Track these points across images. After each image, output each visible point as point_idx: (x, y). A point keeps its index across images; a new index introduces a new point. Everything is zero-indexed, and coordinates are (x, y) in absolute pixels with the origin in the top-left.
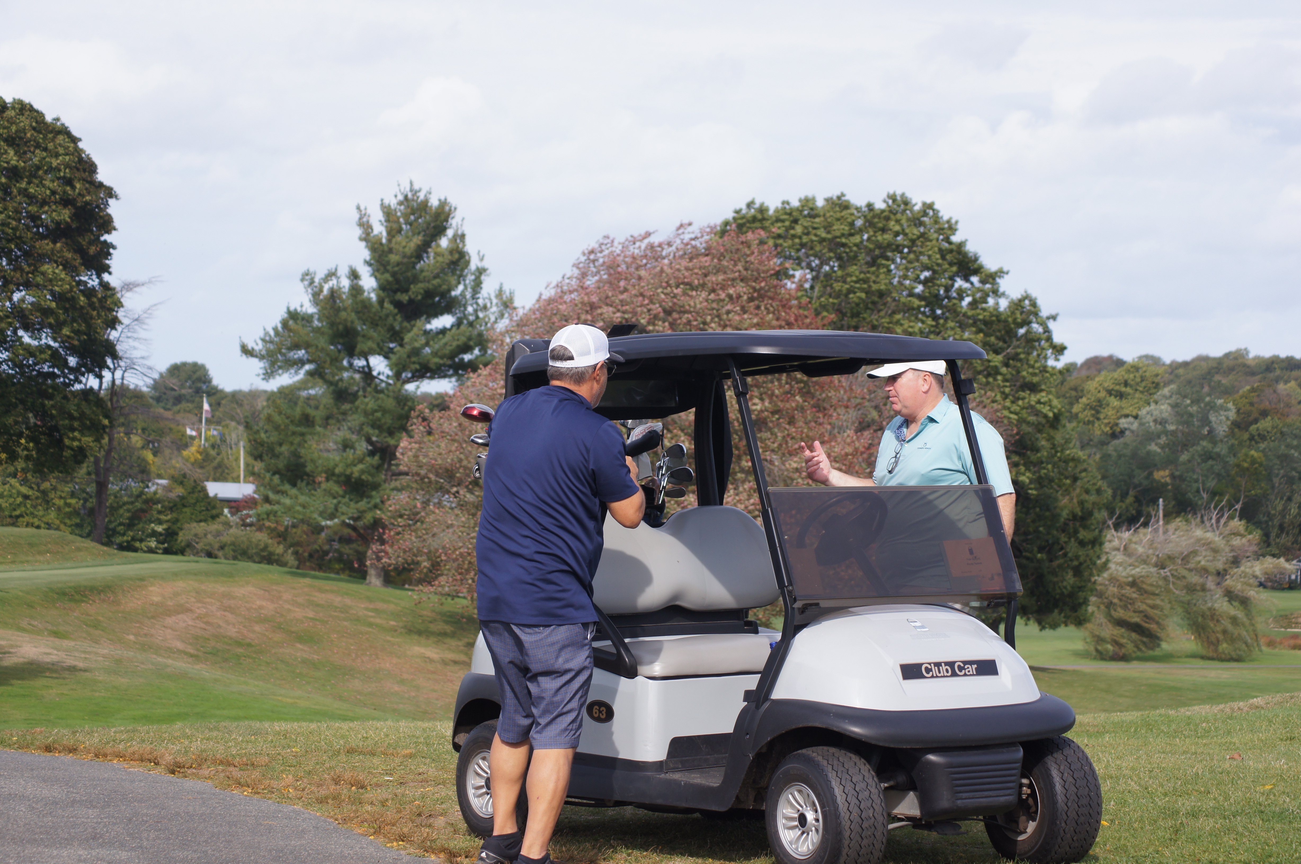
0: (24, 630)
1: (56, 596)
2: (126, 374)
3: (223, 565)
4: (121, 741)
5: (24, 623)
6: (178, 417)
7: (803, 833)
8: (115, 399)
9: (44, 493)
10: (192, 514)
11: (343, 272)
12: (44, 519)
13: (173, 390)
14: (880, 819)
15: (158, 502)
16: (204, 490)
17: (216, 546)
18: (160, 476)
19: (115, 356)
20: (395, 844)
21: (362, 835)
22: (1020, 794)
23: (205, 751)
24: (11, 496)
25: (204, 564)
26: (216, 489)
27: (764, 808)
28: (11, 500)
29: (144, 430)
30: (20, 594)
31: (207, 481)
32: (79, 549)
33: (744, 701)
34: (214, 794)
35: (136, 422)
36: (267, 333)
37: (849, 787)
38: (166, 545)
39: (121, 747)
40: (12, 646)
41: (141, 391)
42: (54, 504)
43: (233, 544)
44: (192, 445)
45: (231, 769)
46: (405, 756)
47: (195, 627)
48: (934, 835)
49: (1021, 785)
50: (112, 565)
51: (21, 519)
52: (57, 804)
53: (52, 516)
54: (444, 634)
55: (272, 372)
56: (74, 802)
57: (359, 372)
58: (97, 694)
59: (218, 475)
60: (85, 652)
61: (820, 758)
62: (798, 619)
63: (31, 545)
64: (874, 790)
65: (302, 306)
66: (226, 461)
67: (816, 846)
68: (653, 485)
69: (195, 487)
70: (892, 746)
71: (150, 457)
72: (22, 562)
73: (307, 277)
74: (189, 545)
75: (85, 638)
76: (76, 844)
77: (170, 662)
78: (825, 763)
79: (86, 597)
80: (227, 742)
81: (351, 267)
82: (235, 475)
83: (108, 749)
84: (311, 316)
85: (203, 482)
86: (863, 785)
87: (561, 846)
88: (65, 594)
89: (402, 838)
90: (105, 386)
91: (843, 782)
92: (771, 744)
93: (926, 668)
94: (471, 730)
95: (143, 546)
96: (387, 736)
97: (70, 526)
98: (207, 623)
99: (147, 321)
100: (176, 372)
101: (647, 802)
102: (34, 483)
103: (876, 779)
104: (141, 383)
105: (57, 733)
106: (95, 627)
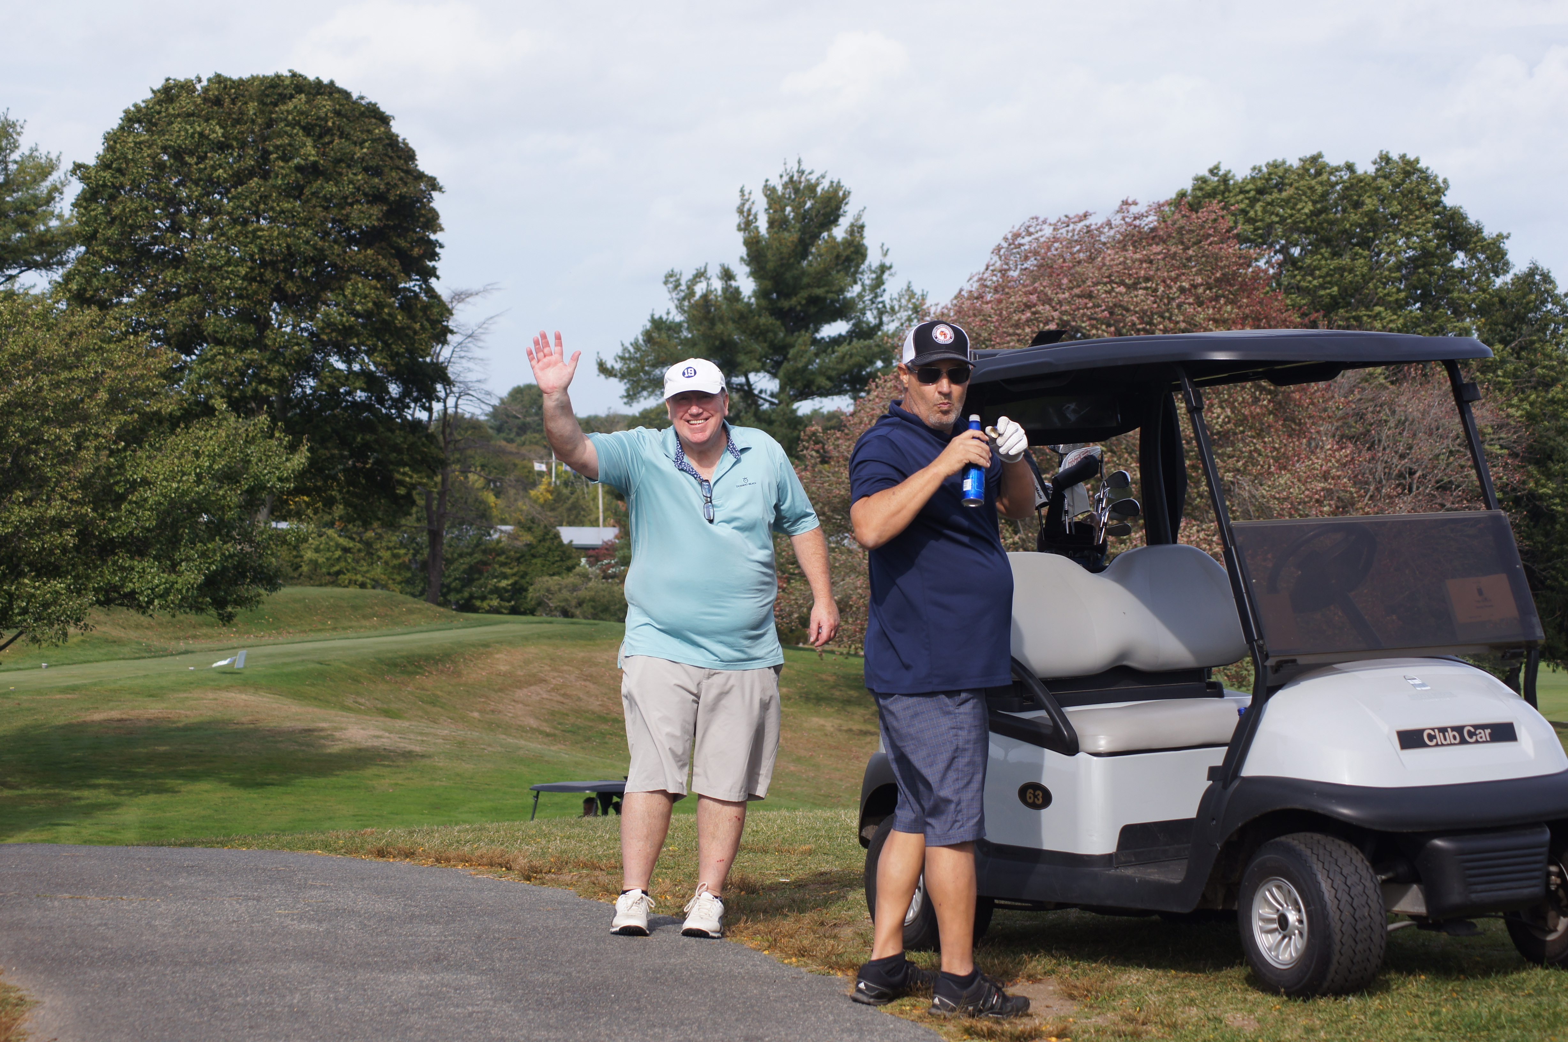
0: (349, 709)
1: (385, 668)
2: (460, 402)
3: (581, 625)
4: (467, 842)
5: (349, 701)
6: (524, 450)
7: (1284, 937)
8: (448, 431)
9: (368, 544)
10: (543, 566)
11: (714, 271)
12: (368, 575)
13: (517, 418)
14: (1377, 918)
15: (502, 552)
16: (557, 536)
17: (574, 603)
18: (504, 522)
19: (447, 382)
20: (794, 959)
21: (754, 949)
22: (1548, 883)
23: (565, 852)
24: (328, 550)
25: (560, 625)
26: (570, 535)
27: (1236, 908)
28: (329, 554)
29: (483, 466)
30: (344, 666)
31: (561, 525)
32: (410, 612)
33: (1209, 779)
34: (577, 904)
35: (473, 457)
36: (625, 349)
37: (1338, 880)
38: (513, 603)
39: (466, 849)
40: (335, 729)
41: (477, 420)
42: (380, 558)
43: (592, 600)
44: (540, 483)
45: (597, 873)
46: (803, 853)
47: (551, 700)
48: (1444, 936)
49: (1549, 874)
50: (451, 629)
51: (341, 577)
52: (393, 920)
53: (378, 571)
54: (848, 702)
55: (635, 394)
56: (413, 917)
57: (738, 391)
58: (438, 783)
59: (572, 517)
60: (421, 734)
61: (1302, 847)
62: (1271, 681)
63: (355, 608)
64: (1368, 884)
65: (668, 313)
66: (582, 502)
67: (1300, 952)
68: (1092, 521)
69: (547, 534)
70: (1390, 830)
71: (491, 499)
72: (345, 629)
73: (671, 279)
74: (540, 603)
75: (422, 717)
76: (416, 967)
77: (522, 742)
78: (1309, 852)
79: (421, 668)
80: (590, 841)
81: (723, 266)
82: (593, 517)
83: (452, 852)
84: (680, 325)
85: (554, 527)
86: (1356, 878)
87: (993, 958)
88: (396, 665)
89: (802, 953)
90: (435, 415)
91: (1331, 876)
92: (1242, 831)
93: (1429, 736)
94: (881, 821)
95: (485, 605)
96: (782, 828)
97: (400, 583)
98: (565, 695)
99: (483, 337)
100: (519, 395)
101: (1095, 903)
102: (356, 533)
103: (1371, 870)
104: (478, 412)
105: (391, 835)
106: (433, 703)
